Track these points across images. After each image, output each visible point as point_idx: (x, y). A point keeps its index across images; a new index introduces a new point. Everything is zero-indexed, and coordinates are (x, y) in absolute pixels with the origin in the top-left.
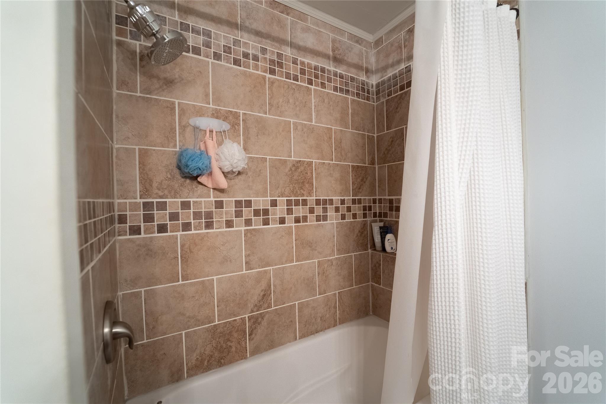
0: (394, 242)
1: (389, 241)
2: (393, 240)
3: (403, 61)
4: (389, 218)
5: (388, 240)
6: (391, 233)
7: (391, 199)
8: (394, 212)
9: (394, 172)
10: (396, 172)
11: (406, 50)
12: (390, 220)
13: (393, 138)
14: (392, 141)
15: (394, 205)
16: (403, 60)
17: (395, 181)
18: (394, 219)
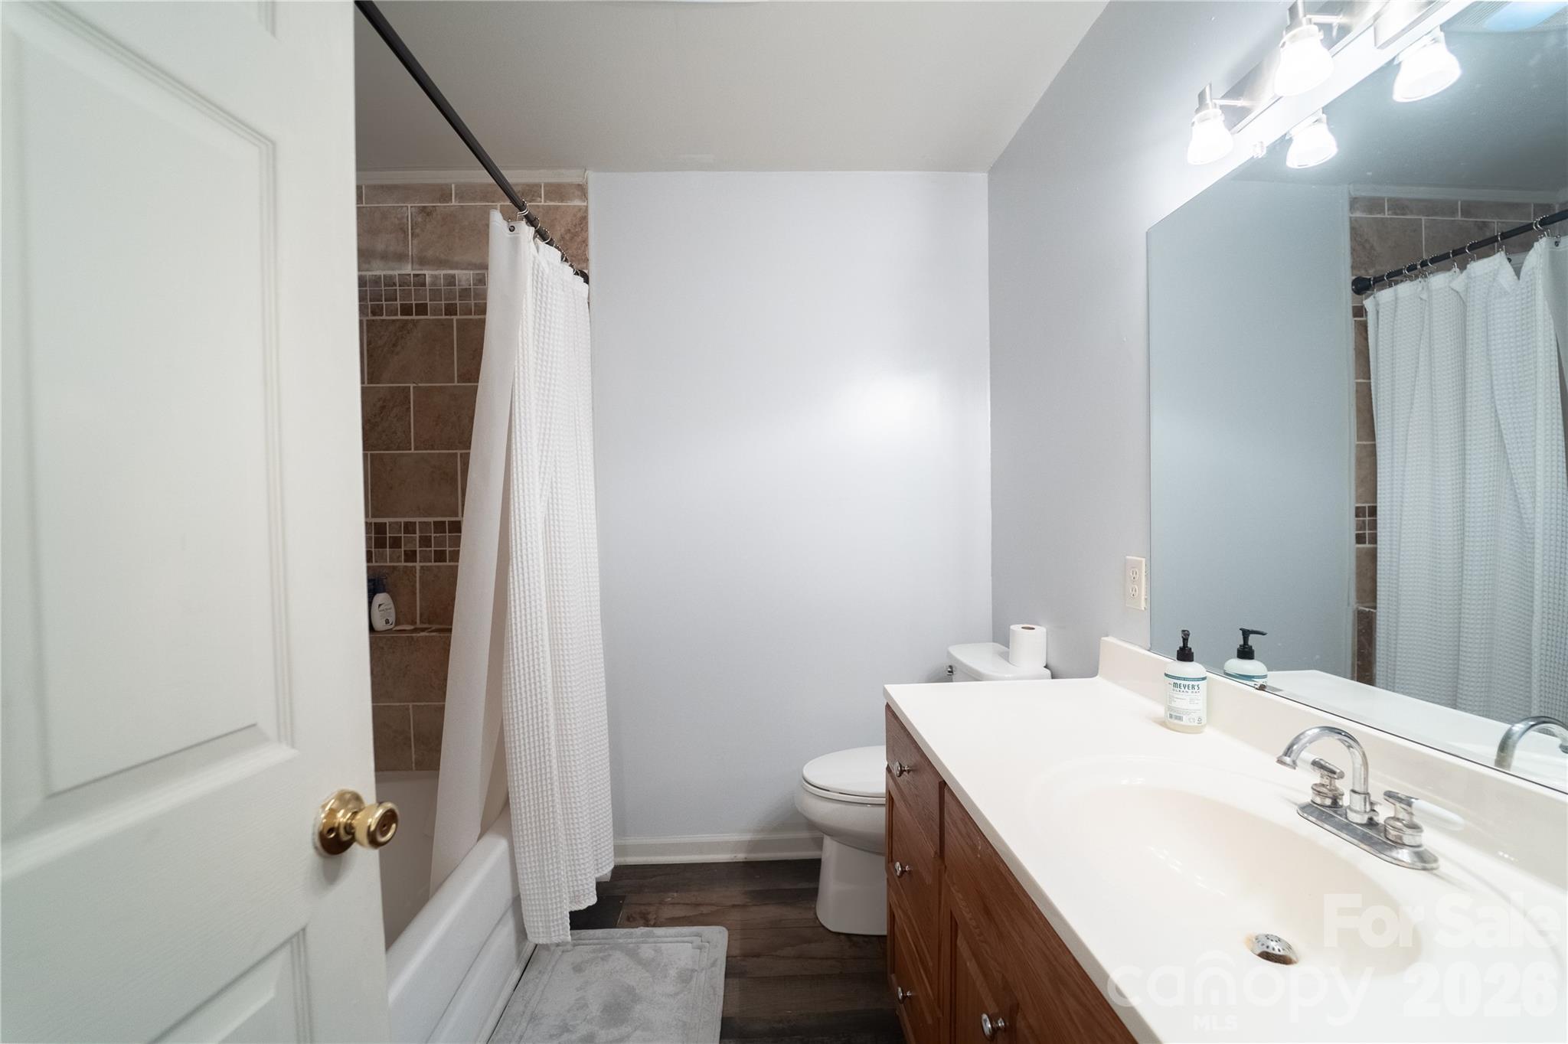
0: (390, 609)
1: (382, 608)
2: (389, 604)
3: (410, 260)
4: (376, 562)
5: (380, 605)
6: (384, 591)
7: (382, 523)
8: (388, 549)
9: (389, 468)
10: (391, 470)
11: (415, 242)
12: (379, 566)
13: (384, 401)
14: (383, 407)
15: (388, 535)
16: (410, 257)
17: (391, 488)
18: (388, 564)
